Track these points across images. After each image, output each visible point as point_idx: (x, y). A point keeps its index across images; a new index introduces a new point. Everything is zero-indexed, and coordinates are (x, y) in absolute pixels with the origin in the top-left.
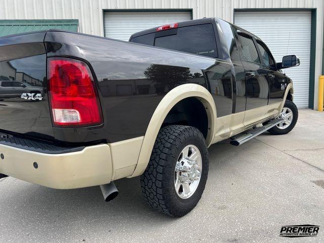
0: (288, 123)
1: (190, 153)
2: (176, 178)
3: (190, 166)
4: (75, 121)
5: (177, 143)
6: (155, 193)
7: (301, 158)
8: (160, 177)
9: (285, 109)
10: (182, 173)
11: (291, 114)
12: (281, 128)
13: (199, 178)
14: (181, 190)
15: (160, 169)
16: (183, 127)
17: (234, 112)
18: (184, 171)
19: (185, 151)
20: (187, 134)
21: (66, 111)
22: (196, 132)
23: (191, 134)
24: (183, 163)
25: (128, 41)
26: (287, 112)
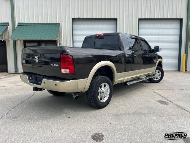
0: (159, 78)
1: (105, 86)
2: (99, 95)
3: (104, 91)
4: (67, 73)
5: (100, 81)
6: (91, 99)
7: (158, 93)
8: (93, 93)
9: (157, 71)
10: (101, 93)
11: (160, 73)
12: (155, 80)
13: (108, 96)
14: (101, 99)
15: (93, 90)
16: (102, 76)
17: (125, 71)
18: (102, 92)
19: (103, 85)
20: (103, 79)
21: (65, 70)
22: (107, 78)
23: (105, 79)
24: (102, 89)
25: (81, 47)
26: (158, 72)
